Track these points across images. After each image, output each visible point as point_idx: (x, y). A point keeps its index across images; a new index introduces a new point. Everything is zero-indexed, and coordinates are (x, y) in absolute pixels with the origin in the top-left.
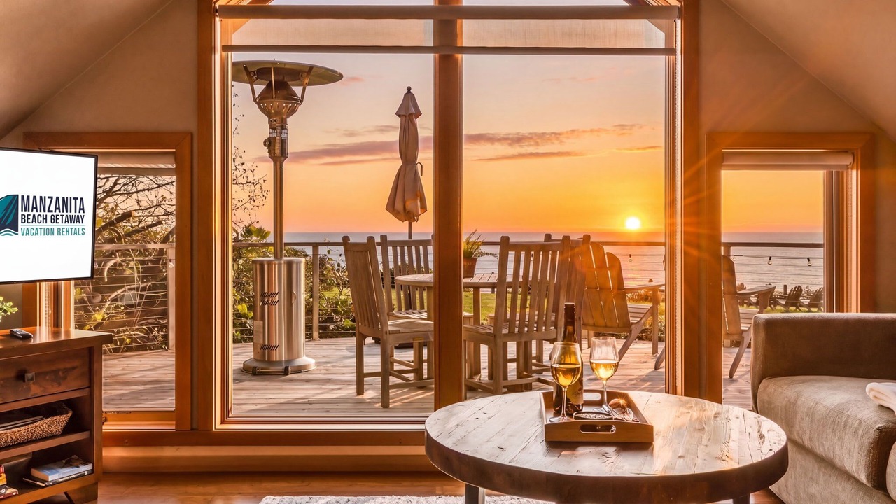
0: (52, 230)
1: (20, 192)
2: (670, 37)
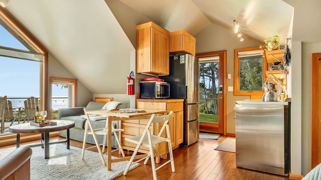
2: (42, 59)
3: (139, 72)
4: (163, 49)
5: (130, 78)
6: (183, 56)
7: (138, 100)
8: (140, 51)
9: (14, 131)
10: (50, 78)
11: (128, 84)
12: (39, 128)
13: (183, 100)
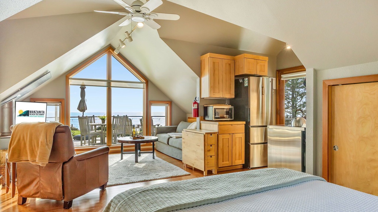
0: (36, 116)
1: (30, 110)
2: (144, 86)
3: (202, 97)
4: (226, 74)
5: (195, 103)
6: (247, 79)
7: (201, 122)
8: (203, 79)
9: (119, 141)
10: (150, 101)
11: (193, 108)
12: (132, 140)
13: (244, 123)
